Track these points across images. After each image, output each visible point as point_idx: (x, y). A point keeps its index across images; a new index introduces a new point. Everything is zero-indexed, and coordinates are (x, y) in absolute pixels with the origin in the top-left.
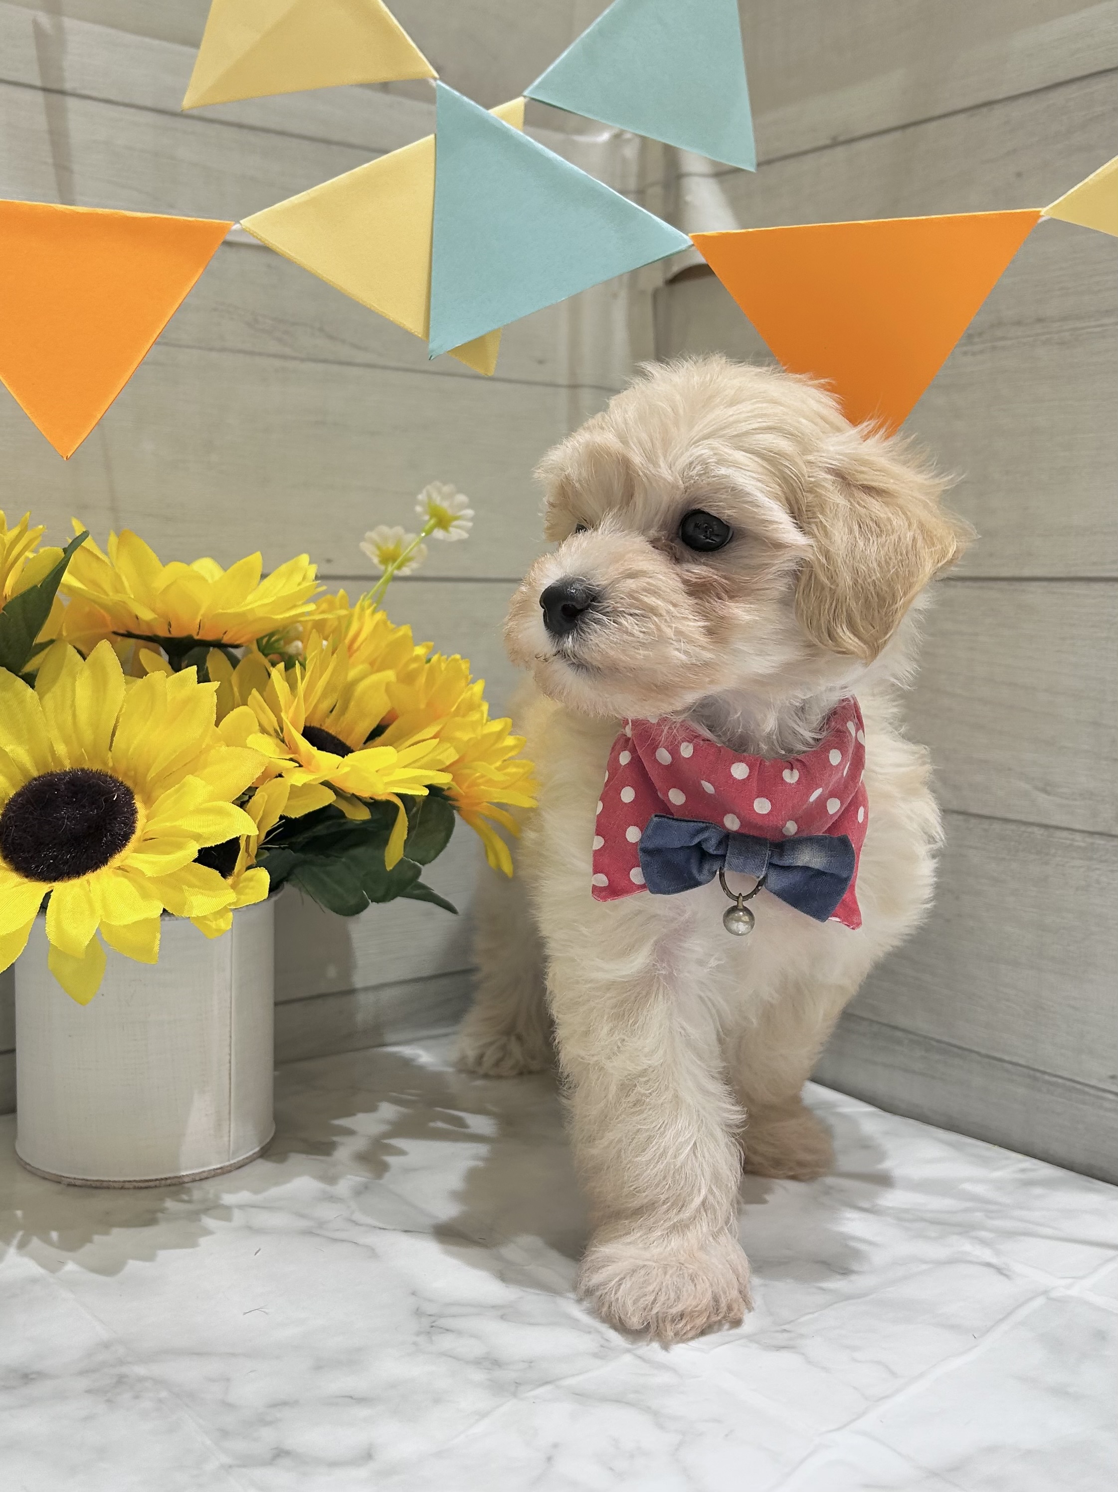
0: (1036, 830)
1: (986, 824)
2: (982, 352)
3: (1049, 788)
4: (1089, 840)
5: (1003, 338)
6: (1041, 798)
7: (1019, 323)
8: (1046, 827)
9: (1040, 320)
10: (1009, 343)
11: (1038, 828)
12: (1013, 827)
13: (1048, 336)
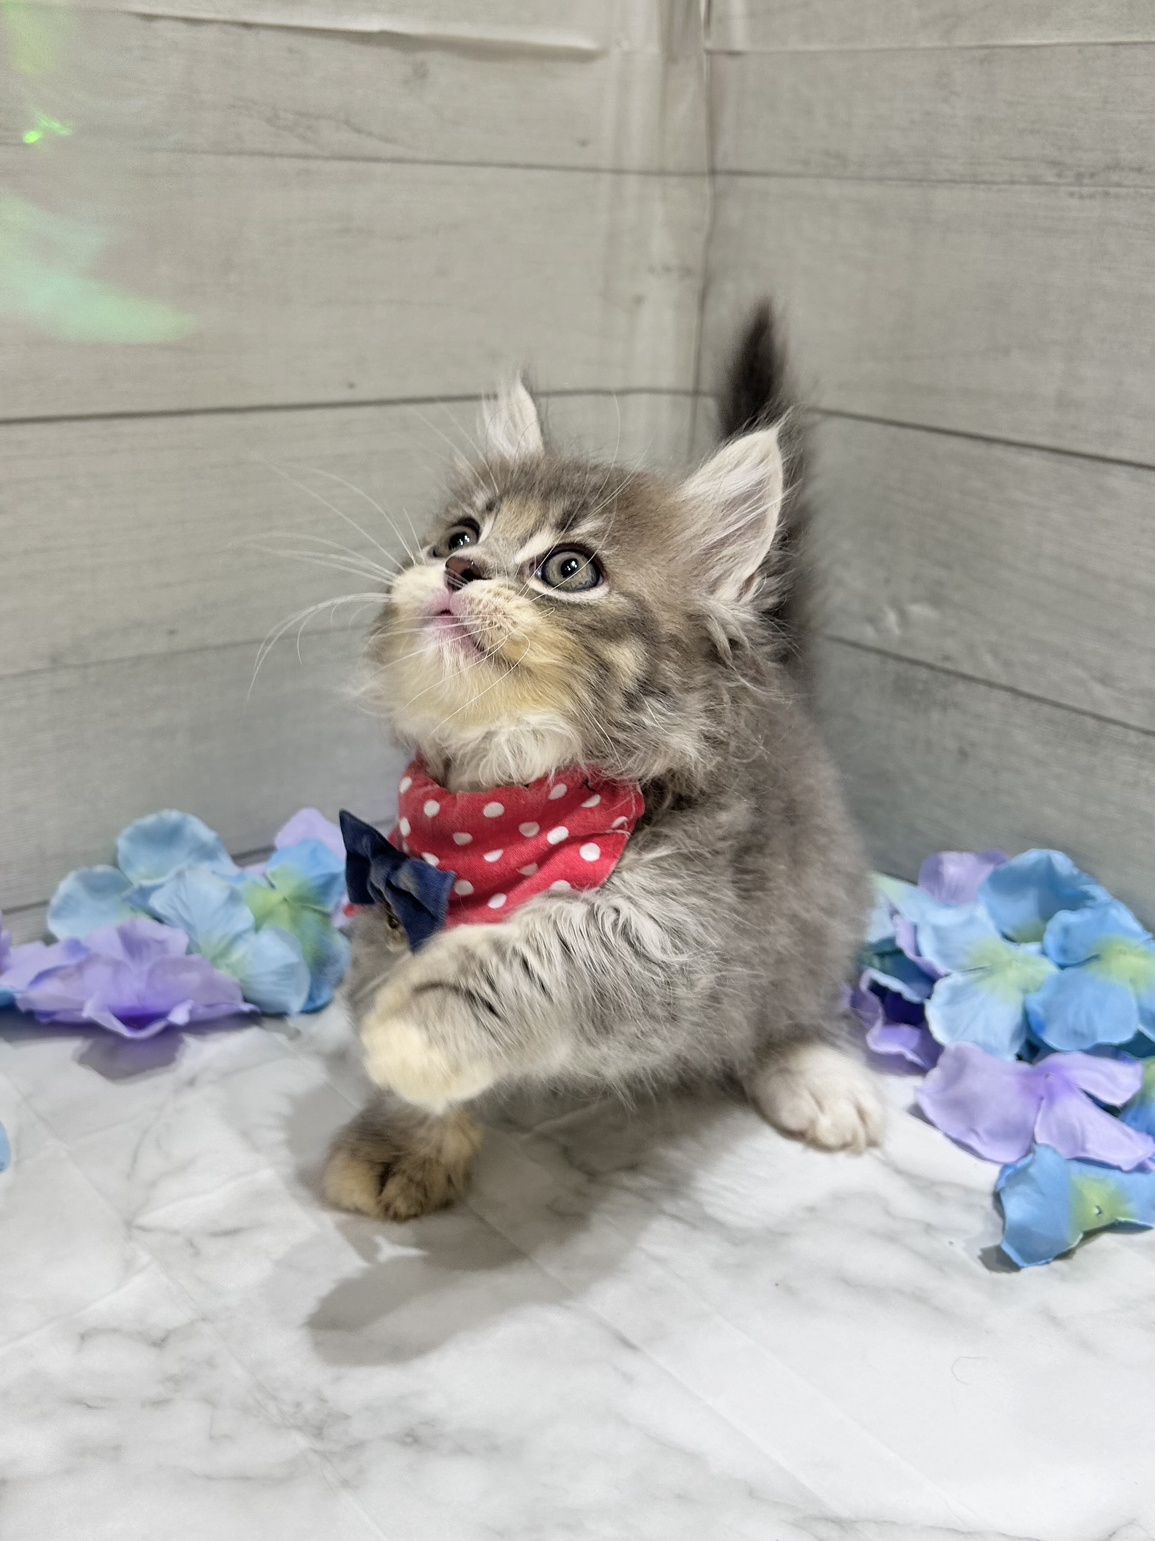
3: (1106, 680)
6: (1098, 688)
10: (1124, 191)
11: (1091, 718)
12: (1062, 712)
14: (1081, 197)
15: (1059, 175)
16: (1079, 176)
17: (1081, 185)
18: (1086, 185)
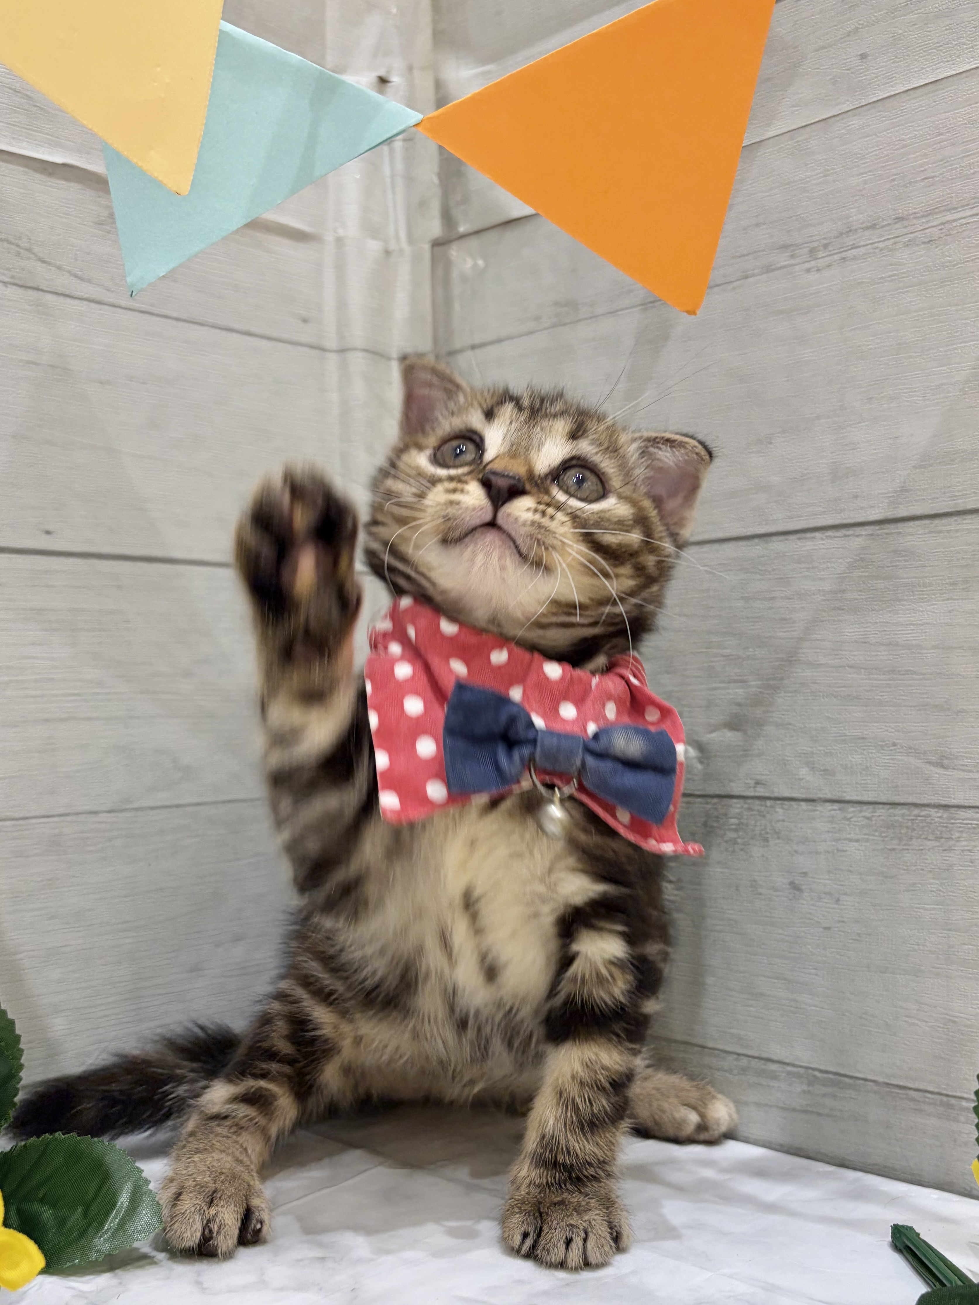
0: (933, 812)
1: (868, 811)
2: (829, 266)
3: (946, 762)
5: (854, 247)
6: (937, 772)
7: (873, 227)
8: (946, 807)
9: (900, 219)
10: (863, 250)
11: (936, 810)
12: (904, 811)
13: (912, 235)
14: (818, 270)
15: (792, 257)
16: (812, 251)
17: (816, 259)
18: (823, 257)
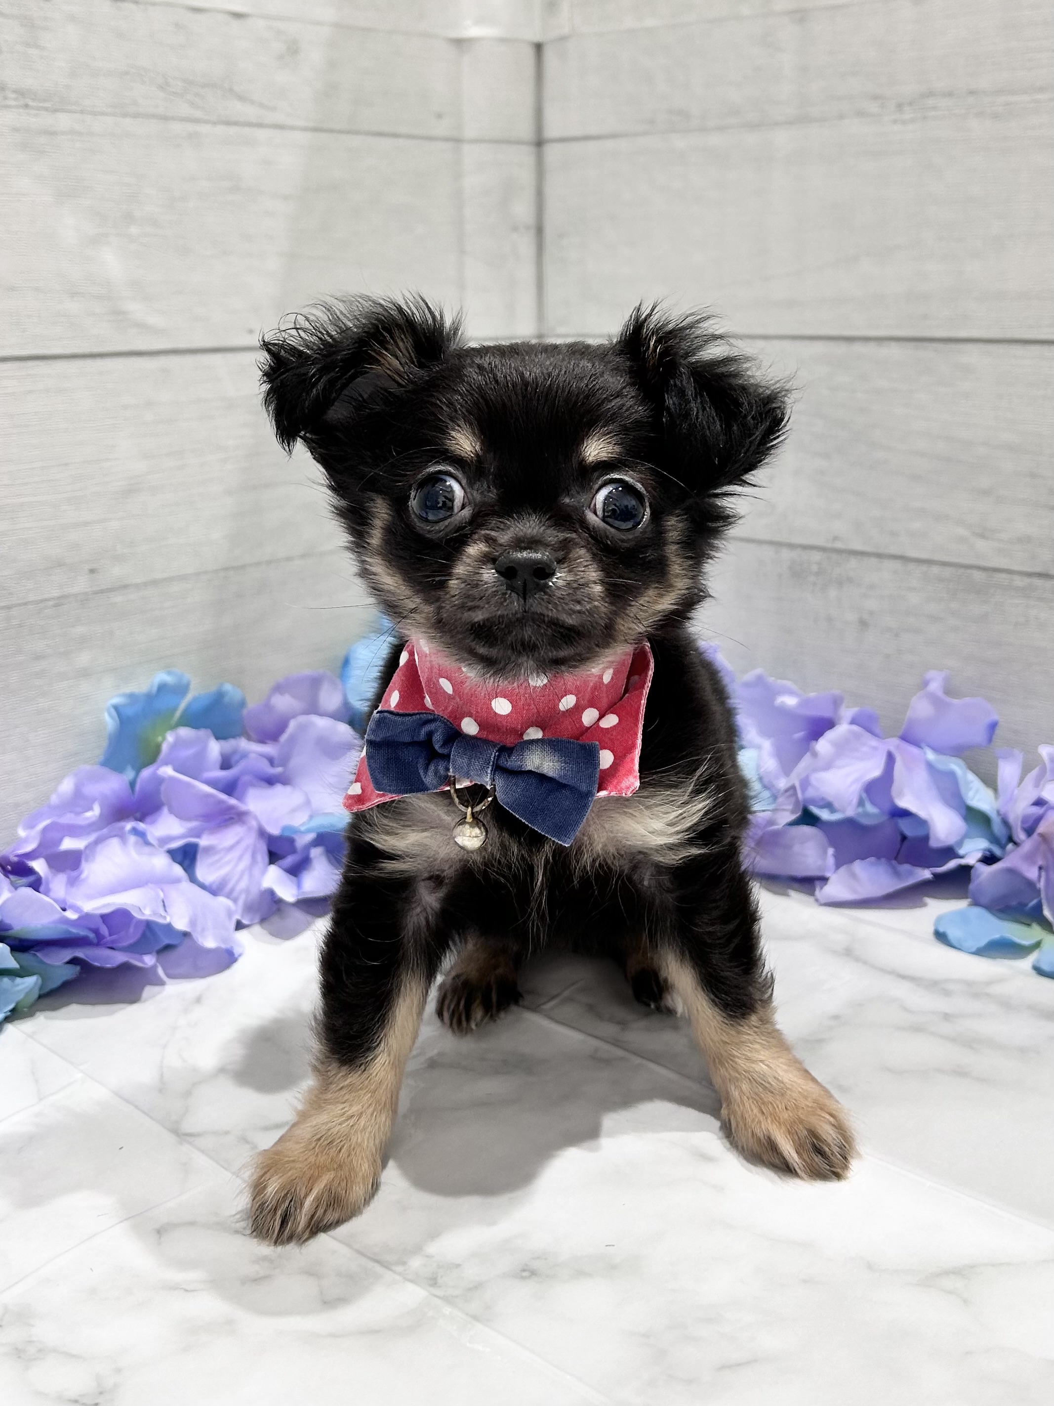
0: (974, 572)
2: (912, 121)
3: (986, 534)
4: (1027, 581)
5: (934, 109)
6: (978, 543)
7: (949, 94)
8: (984, 569)
9: (971, 93)
11: (977, 570)
12: (951, 570)
14: (903, 122)
15: (882, 107)
16: (899, 106)
17: (902, 112)
18: (907, 113)
